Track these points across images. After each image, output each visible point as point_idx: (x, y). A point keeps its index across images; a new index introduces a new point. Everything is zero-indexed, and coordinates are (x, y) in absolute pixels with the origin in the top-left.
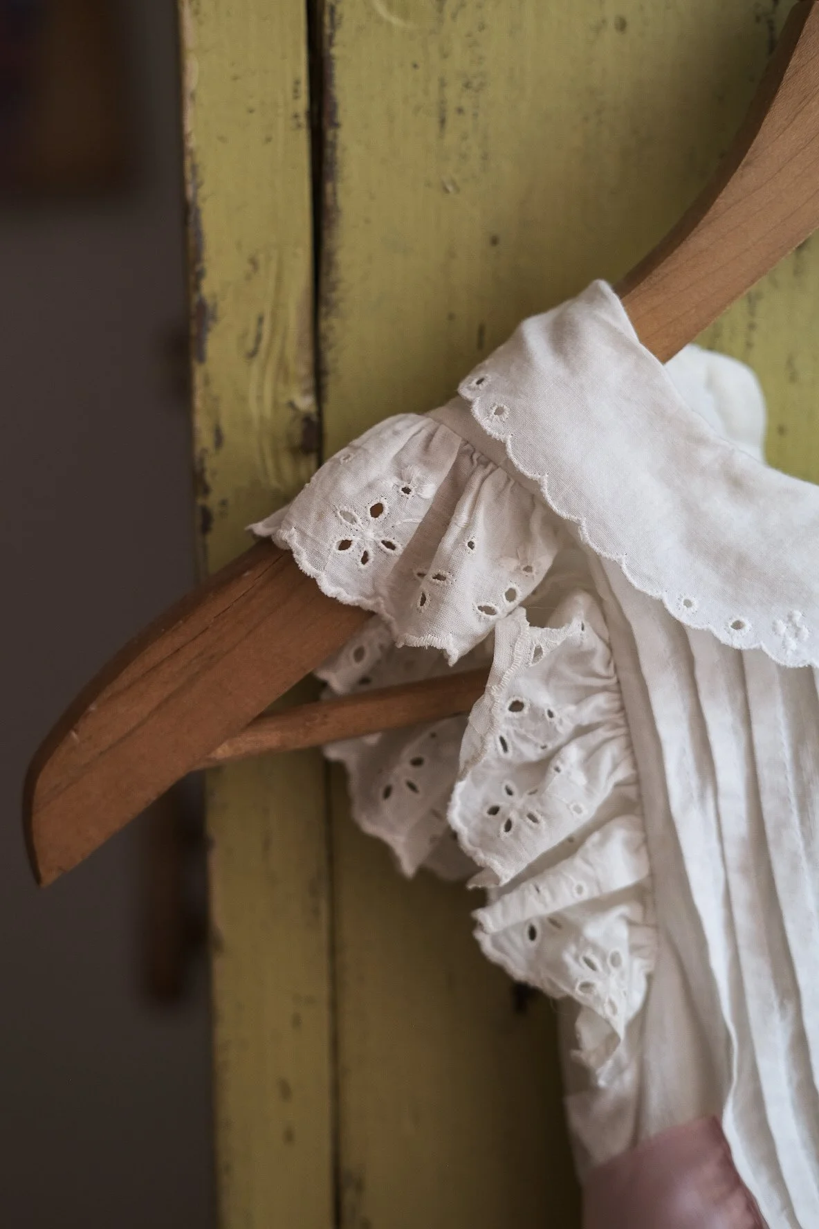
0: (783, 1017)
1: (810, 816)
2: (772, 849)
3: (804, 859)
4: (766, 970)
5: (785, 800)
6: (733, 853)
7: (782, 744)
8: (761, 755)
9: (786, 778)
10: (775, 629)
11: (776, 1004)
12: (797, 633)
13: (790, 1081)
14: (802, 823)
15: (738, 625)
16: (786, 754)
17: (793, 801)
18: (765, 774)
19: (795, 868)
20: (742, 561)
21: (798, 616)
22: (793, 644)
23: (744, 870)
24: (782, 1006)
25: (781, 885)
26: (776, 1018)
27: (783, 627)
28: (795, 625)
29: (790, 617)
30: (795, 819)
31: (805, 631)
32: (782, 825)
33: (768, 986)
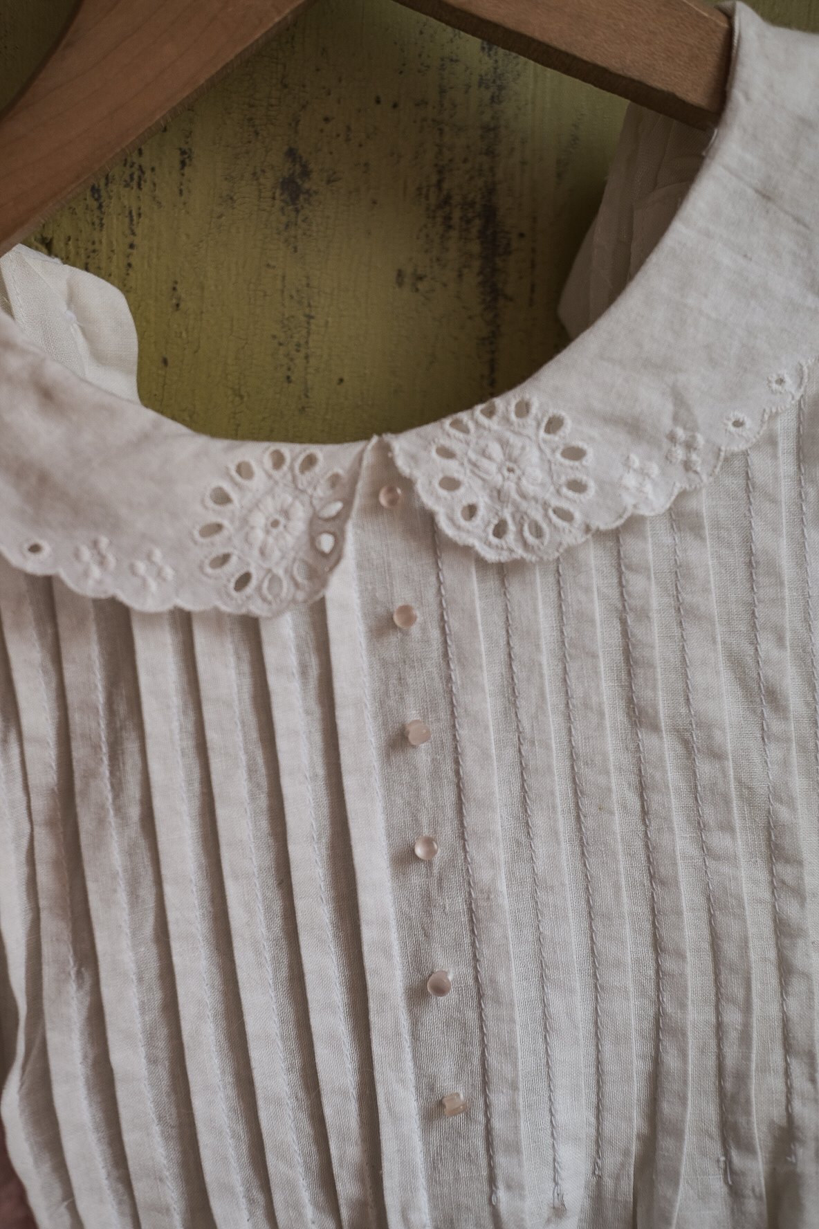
0: (80, 987)
1: (121, 765)
2: (78, 800)
3: (112, 813)
4: (66, 935)
5: (96, 748)
6: (39, 804)
7: (96, 686)
8: (73, 698)
9: (99, 724)
10: (77, 555)
11: (73, 972)
12: (102, 562)
13: (85, 1057)
14: (112, 773)
15: (35, 549)
16: (100, 697)
17: (105, 749)
18: (76, 718)
19: (101, 822)
20: (43, 478)
21: (104, 541)
22: (96, 572)
23: (51, 823)
24: (79, 974)
25: (85, 840)
26: (72, 987)
27: (86, 554)
28: (99, 553)
29: (95, 544)
30: (105, 770)
31: (111, 560)
32: (91, 774)
33: (67, 952)
